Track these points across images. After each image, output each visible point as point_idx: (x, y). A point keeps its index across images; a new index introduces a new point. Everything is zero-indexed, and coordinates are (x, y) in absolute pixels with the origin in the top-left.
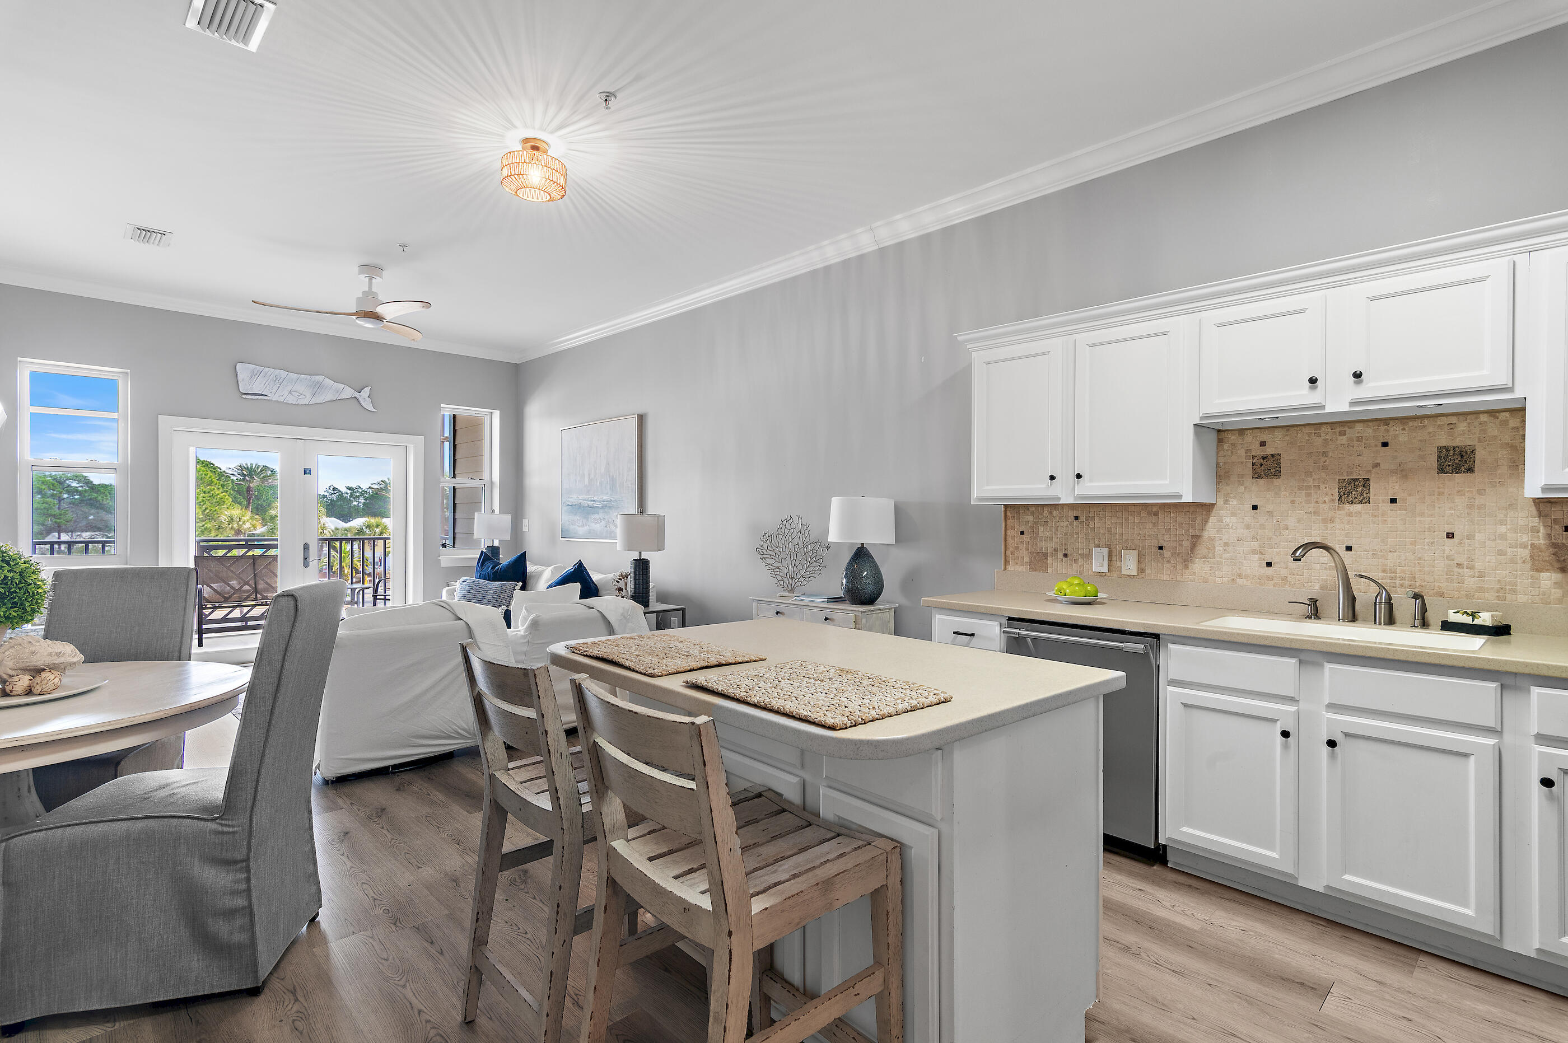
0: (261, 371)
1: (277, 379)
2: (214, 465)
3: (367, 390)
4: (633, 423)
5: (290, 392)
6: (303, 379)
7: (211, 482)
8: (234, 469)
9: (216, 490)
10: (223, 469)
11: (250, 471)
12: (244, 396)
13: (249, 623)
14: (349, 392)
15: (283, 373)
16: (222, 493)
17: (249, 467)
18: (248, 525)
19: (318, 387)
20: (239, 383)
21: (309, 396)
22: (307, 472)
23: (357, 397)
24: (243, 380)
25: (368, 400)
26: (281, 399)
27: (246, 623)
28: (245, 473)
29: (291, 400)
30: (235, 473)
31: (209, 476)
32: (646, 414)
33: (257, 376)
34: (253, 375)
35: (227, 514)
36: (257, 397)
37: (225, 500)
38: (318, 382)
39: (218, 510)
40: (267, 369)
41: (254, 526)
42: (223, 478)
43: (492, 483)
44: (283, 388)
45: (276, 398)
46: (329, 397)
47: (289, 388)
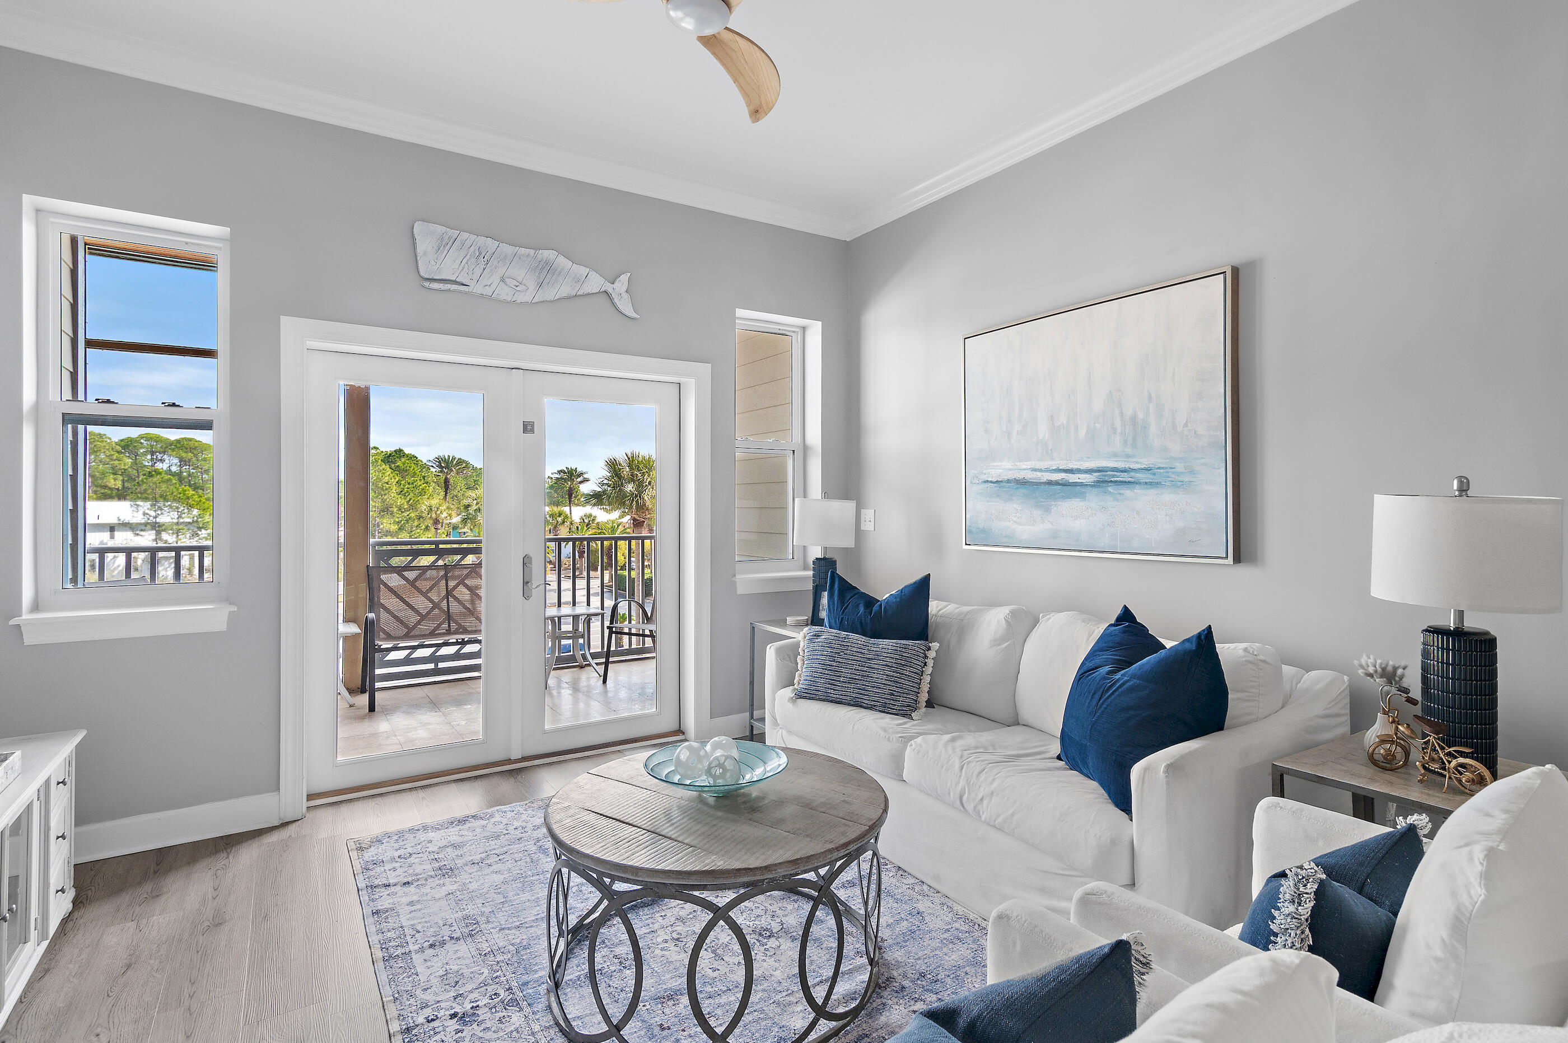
0: (454, 238)
1: (480, 253)
2: (417, 458)
3: (624, 278)
4: (1216, 289)
5: (502, 280)
6: (523, 255)
7: (415, 473)
8: (433, 461)
9: (418, 481)
10: (425, 461)
11: (447, 463)
12: (427, 284)
13: (441, 665)
14: (595, 283)
15: (491, 244)
16: (423, 484)
17: (447, 458)
18: (445, 514)
19: (546, 271)
20: (418, 258)
21: (532, 285)
22: (528, 428)
23: (610, 291)
24: (425, 253)
25: (625, 296)
26: (488, 291)
27: (436, 665)
28: (443, 465)
29: (504, 293)
30: (434, 466)
31: (412, 468)
32: (1252, 265)
33: (448, 247)
34: (443, 245)
35: (427, 504)
36: (448, 286)
37: (426, 491)
38: (547, 263)
39: (420, 500)
40: (465, 235)
41: (450, 515)
42: (424, 470)
43: (805, 448)
44: (491, 270)
45: (478, 289)
46: (565, 289)
47: (501, 272)
